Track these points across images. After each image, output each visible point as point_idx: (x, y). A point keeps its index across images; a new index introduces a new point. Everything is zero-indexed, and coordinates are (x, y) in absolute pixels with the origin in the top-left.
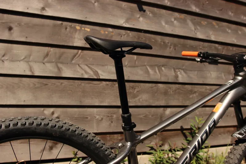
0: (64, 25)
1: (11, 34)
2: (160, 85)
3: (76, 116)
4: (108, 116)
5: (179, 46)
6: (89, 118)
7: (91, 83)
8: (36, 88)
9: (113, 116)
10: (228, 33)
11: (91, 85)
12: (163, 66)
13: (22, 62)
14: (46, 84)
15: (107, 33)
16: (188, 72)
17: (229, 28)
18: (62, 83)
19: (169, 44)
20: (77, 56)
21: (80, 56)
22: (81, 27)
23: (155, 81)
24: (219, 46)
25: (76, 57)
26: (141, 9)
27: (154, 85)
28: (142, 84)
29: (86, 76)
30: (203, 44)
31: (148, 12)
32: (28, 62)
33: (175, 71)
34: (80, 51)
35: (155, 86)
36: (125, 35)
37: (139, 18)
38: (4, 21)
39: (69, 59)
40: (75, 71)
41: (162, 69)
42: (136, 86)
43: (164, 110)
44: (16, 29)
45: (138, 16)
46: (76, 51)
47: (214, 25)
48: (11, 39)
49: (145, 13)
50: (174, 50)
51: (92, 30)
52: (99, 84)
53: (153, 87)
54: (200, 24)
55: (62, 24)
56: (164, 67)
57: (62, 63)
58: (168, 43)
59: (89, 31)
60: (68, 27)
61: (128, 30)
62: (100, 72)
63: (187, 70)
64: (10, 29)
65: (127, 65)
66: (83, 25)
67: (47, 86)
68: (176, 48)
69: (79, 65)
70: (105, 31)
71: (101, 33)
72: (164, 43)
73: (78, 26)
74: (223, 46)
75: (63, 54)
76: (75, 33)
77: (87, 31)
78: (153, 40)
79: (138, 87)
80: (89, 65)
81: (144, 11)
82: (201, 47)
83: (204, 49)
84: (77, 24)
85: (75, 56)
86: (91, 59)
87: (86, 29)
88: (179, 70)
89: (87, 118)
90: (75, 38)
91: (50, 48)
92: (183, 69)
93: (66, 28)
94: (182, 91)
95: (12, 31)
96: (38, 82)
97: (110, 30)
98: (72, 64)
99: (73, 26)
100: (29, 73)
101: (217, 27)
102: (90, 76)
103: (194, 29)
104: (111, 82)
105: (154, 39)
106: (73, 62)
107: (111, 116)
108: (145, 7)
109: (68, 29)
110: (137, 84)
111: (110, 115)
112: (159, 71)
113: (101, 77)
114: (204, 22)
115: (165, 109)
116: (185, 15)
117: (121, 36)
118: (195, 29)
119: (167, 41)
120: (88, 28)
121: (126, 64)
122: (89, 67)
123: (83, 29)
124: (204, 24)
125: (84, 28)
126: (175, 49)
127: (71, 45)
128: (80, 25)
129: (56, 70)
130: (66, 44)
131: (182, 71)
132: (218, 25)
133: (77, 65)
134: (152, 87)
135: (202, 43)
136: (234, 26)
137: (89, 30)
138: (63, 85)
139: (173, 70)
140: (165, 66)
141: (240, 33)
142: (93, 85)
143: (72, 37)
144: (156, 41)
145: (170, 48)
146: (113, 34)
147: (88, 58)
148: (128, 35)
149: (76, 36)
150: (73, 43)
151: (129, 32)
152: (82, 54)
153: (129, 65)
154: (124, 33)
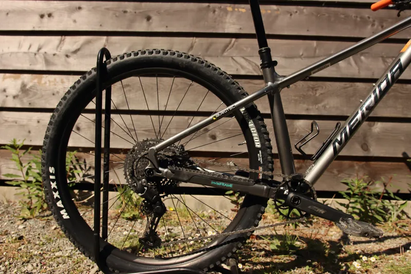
0: (211, 7)
1: (150, 24)
2: (358, 84)
3: (230, 129)
7: (249, 83)
8: (179, 90)
11: (251, 85)
12: (362, 54)
15: (269, 12)
19: (371, 20)
20: (230, 46)
21: (234, 46)
22: (233, 9)
23: (349, 76)
25: (228, 48)
27: (348, 84)
28: (328, 83)
29: (243, 73)
33: (385, 62)
34: (234, 40)
35: (351, 86)
36: (296, 12)
38: (141, 11)
39: (220, 51)
41: (361, 61)
42: (318, 87)
43: (370, 126)
44: (155, 18)
46: (227, 40)
48: (150, 30)
50: (380, 27)
51: (248, 10)
53: (347, 88)
55: (209, 6)
56: (365, 56)
57: (210, 56)
58: (369, 18)
59: (245, 12)
60: (217, 10)
61: (301, 6)
64: (149, 18)
65: (302, 55)
66: (237, 5)
68: (385, 25)
70: (266, 10)
72: (362, 18)
73: (230, 6)
75: (210, 45)
76: (226, 16)
77: (242, 12)
78: (343, 16)
79: (323, 87)
80: (247, 58)
84: (229, 5)
85: (227, 46)
86: (249, 50)
87: (240, 10)
90: (225, 23)
91: (195, 38)
93: (214, 11)
95: (151, 21)
96: (181, 83)
97: (275, 7)
98: (224, 57)
99: (222, 7)
102: (249, 72)
105: (343, 14)
106: (225, 54)
109: (216, 13)
110: (319, 83)
112: (356, 63)
115: (372, 123)
117: (291, 15)
119: (367, 16)
120: (244, 8)
121: (301, 54)
122: (247, 60)
123: (236, 10)
125: (238, 8)
126: (382, 27)
127: (220, 31)
128: (232, 5)
133: (231, 58)
134: (345, 88)
137: (244, 10)
139: (380, 59)
140: (367, 55)
142: (253, 85)
143: (222, 22)
144: (347, 17)
145: (373, 25)
146: (279, 13)
147: (245, 49)
148: (302, 12)
149: (227, 20)
150: (224, 29)
151: (302, 7)
152: (236, 43)
153: (305, 54)
154: (295, 11)
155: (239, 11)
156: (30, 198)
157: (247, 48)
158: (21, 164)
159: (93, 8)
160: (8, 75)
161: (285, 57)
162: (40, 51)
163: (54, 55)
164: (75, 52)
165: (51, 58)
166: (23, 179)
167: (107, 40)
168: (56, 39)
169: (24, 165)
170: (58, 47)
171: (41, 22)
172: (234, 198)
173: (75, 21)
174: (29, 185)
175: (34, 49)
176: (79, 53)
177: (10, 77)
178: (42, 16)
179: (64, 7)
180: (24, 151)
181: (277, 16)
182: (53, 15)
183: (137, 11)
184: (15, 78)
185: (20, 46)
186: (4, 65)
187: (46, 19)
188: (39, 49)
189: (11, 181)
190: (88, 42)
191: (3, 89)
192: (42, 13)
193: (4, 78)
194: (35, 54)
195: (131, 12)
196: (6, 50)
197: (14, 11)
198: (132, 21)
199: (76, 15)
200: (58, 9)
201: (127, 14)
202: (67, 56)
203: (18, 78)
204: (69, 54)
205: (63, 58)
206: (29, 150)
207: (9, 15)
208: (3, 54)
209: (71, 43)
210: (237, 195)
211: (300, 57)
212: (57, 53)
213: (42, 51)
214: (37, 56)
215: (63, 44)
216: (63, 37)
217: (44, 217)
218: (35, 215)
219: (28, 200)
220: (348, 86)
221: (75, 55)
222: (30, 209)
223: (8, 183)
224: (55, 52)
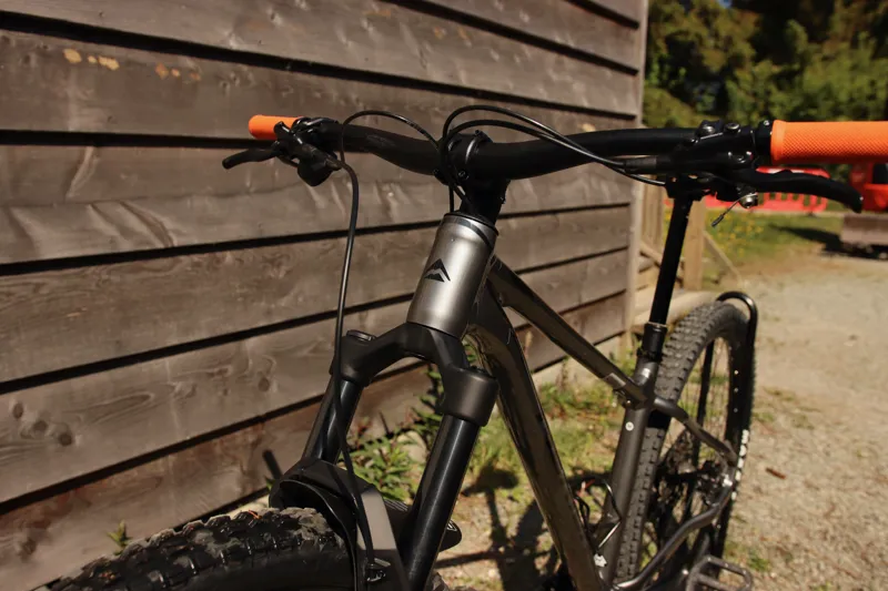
0: (13, 43)
3: (106, 402)
4: (212, 375)
6: (152, 395)
7: (142, 269)
10: (493, 61)
11: (144, 275)
15: (176, 73)
16: (412, 189)
17: (495, 47)
18: (38, 287)
19: (361, 105)
20: (82, 169)
22: (84, 55)
23: (333, 229)
25: (79, 175)
27: (329, 243)
28: (297, 247)
29: (126, 246)
33: (380, 191)
34: (89, 150)
36: (235, 79)
37: (273, 17)
39: (56, 187)
40: (84, 230)
41: (348, 193)
42: (281, 257)
45: (270, 10)
46: (74, 152)
47: (461, 40)
51: (125, 64)
52: (171, 268)
54: (430, 37)
55: (6, 40)
57: (28, 205)
58: (358, 100)
59: (116, 71)
60: (33, 56)
61: (242, 63)
62: (168, 223)
65: (251, 186)
66: (92, 47)
69: (95, 208)
70: (170, 69)
71: (157, 74)
72: (347, 100)
73: (73, 48)
76: (66, 78)
77: (108, 69)
78: (318, 95)
79: (288, 257)
80: (130, 204)
82: (437, 109)
84: (68, 42)
85: (73, 170)
86: (135, 178)
87: (104, 61)
88: (390, 188)
89: (146, 398)
90: (66, 99)
92: (399, 183)
93: (26, 59)
94: (401, 252)
97: (188, 62)
98: (69, 203)
99: (50, 48)
101: (469, 44)
102: (141, 243)
103: (418, 54)
104: (206, 255)
105: (319, 91)
106: (71, 194)
110: (283, 248)
111: (216, 370)
112: (341, 197)
113: (176, 242)
114: (440, 29)
117: (225, 85)
118: (421, 53)
119: (354, 96)
120: (112, 58)
121: (248, 183)
122: (130, 209)
123: (92, 60)
124: (440, 36)
125: (96, 55)
128: (80, 45)
129: (10, 237)
130: (36, 127)
131: (399, 190)
132: (471, 38)
133: (90, 207)
134: (325, 252)
135: (437, 96)
136: (504, 42)
137: (113, 64)
138: (44, 291)
139: (375, 189)
141: (518, 60)
142: (151, 274)
143: (56, 97)
144: (325, 97)
146: (198, 78)
147: (123, 177)
148: (245, 80)
150: (64, 119)
151: (244, 67)
152: (97, 159)
153: (256, 186)
154: (233, 74)
155: (99, 65)
157: (129, 173)
181: (196, 88)
220: (329, 246)
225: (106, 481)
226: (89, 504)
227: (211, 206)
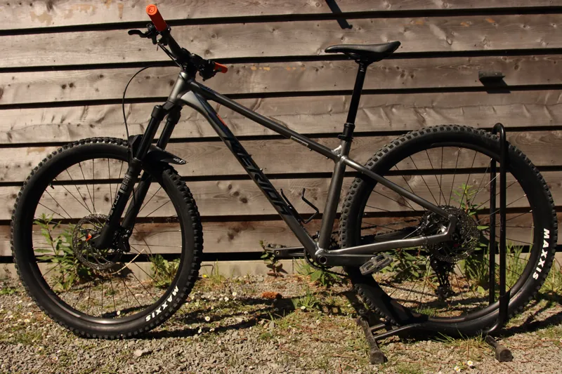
0: (235, 67)
4: (310, 190)
5: (419, 69)
8: (206, 154)
9: (317, 190)
10: (523, 31)
11: (278, 145)
12: (393, 106)
13: (187, 122)
14: (219, 149)
15: (294, 68)
16: (444, 111)
19: (400, 70)
20: (256, 106)
21: (261, 106)
22: (258, 68)
24: (506, 59)
26: (344, 26)
27: (380, 138)
29: (270, 133)
30: (469, 60)
31: (356, 27)
32: (194, 121)
33: (417, 112)
34: (260, 99)
35: (384, 140)
37: (342, 38)
38: (164, 75)
40: (254, 126)
41: (393, 113)
43: (407, 180)
45: (340, 36)
46: (253, 100)
49: (352, 30)
50: (410, 77)
51: (272, 68)
54: (457, 28)
55: (232, 66)
56: (396, 108)
57: (236, 118)
58: (398, 68)
59: (269, 71)
60: (241, 70)
61: (327, 60)
63: (442, 108)
64: (172, 83)
65: (331, 111)
66: (261, 64)
67: (220, 151)
68: (415, 74)
70: (291, 67)
71: (286, 70)
72: (390, 69)
73: (254, 66)
74: (516, 57)
76: (251, 75)
77: (266, 71)
78: (371, 69)
81: (351, 27)
82: (465, 66)
83: (473, 68)
84: (253, 64)
86: (276, 109)
87: (265, 68)
88: (426, 111)
90: (250, 82)
92: (433, 108)
93: (238, 72)
96: (209, 147)
97: (300, 63)
99: (247, 67)
100: (196, 135)
101: (497, 25)
103: (445, 38)
105: (372, 66)
107: (314, 190)
108: (350, 21)
109: (240, 73)
111: (311, 188)
112: (387, 115)
114: (466, 22)
115: (408, 176)
116: (424, 18)
117: (317, 70)
118: (447, 37)
119: (395, 66)
120: (268, 67)
121: (329, 109)
123: (260, 68)
124: (466, 26)
125: (262, 67)
126: (412, 76)
127: (246, 92)
128: (256, 64)
131: (432, 111)
134: (377, 142)
136: (537, 17)
137: (268, 69)
139: (412, 110)
140: (398, 106)
142: (282, 145)
143: (246, 82)
145: (403, 75)
146: (305, 69)
148: (328, 67)
149: (252, 80)
150: (248, 89)
151: (328, 62)
152: (263, 103)
153: (333, 110)
154: (321, 65)
155: (264, 70)
156: (62, 272)
157: (274, 107)
158: (51, 239)
159: (115, 75)
160: (32, 148)
161: (313, 114)
162: (64, 122)
163: (78, 125)
164: (99, 121)
165: (75, 129)
166: (54, 254)
167: (131, 107)
168: (79, 109)
169: (53, 239)
170: (82, 117)
171: (64, 93)
172: (270, 262)
173: (97, 90)
174: (60, 259)
175: (58, 121)
176: (103, 122)
177: (34, 150)
178: (64, 87)
179: (85, 76)
180: (54, 225)
181: (302, 73)
182: (75, 84)
183: (160, 76)
184: (40, 151)
185: (43, 118)
186: (28, 139)
187: (68, 89)
188: (63, 120)
189: (42, 256)
190: (112, 111)
191: (28, 163)
192: (64, 84)
193: (28, 152)
194: (59, 126)
195: (153, 77)
196: (29, 123)
197: (35, 83)
198: (155, 87)
199: (99, 84)
200: (80, 79)
201: (150, 80)
202: (91, 126)
203: (43, 151)
204: (93, 124)
205: (88, 128)
206: (59, 224)
207: (31, 87)
208: (25, 128)
209: (94, 113)
210: (272, 259)
211: (329, 113)
212: (82, 123)
213: (66, 122)
214: (61, 128)
215: (87, 114)
216: (86, 107)
217: (77, 290)
218: (68, 289)
219: (60, 275)
221: (100, 125)
222: (62, 283)
223: (39, 258)
224: (79, 122)
225: (261, 222)
226: (254, 229)
227: (310, 119)
